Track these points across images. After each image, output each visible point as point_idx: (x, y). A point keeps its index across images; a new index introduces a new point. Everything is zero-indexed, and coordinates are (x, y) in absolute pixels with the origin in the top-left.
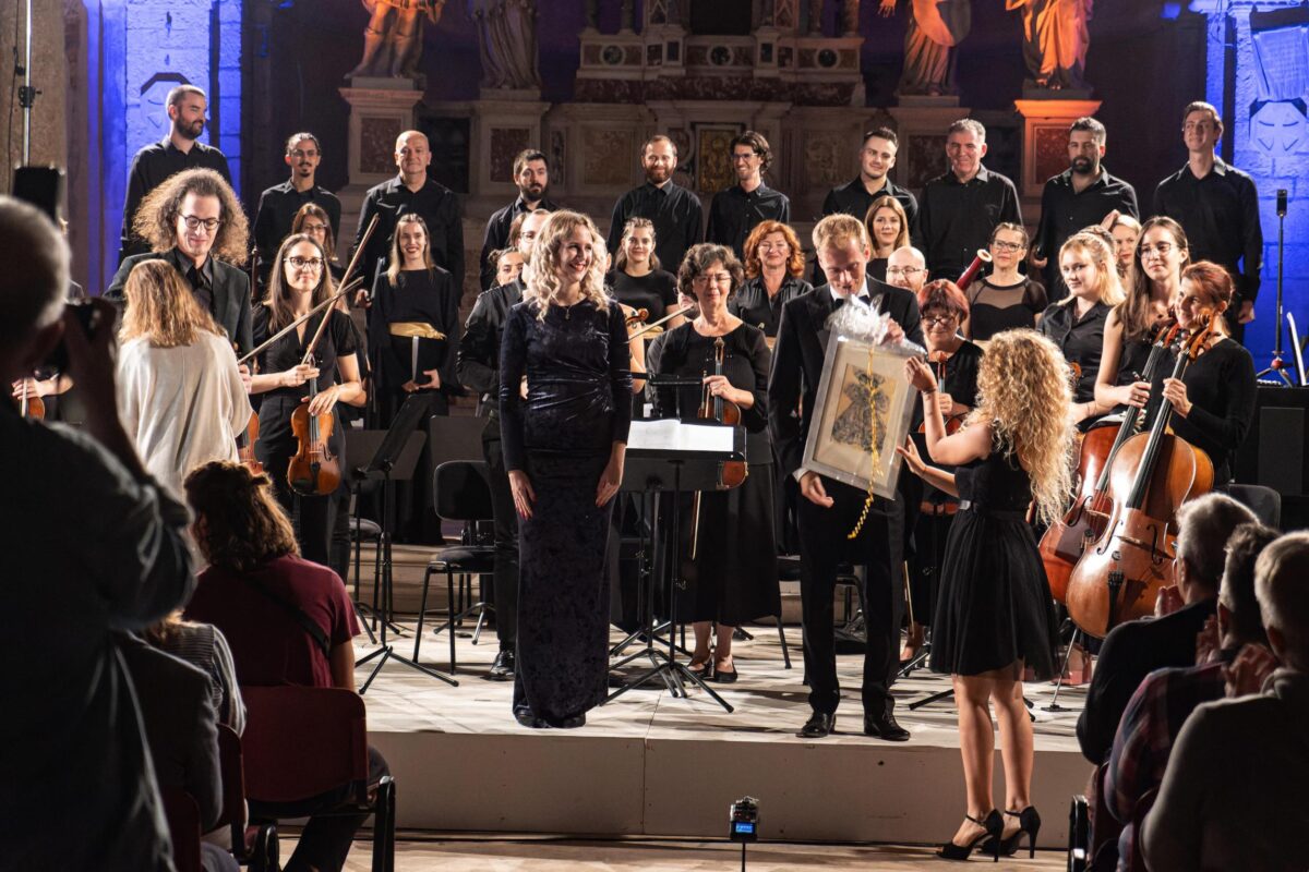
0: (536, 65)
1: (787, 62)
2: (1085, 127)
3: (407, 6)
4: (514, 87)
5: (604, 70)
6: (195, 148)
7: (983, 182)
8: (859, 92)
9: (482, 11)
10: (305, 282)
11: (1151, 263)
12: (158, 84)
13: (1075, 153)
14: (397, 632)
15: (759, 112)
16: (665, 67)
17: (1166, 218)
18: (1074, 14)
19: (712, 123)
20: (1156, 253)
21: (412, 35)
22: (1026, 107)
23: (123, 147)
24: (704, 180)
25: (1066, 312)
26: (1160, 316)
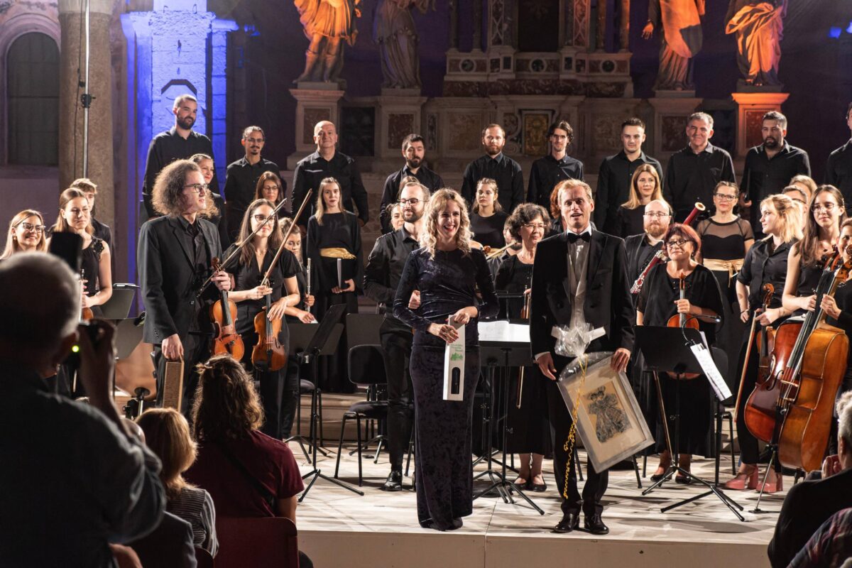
0: (418, 70)
1: (582, 69)
2: (772, 117)
3: (333, 35)
4: (404, 87)
5: (462, 75)
6: (191, 136)
7: (710, 153)
8: (630, 88)
9: (382, 38)
10: (264, 231)
11: (821, 216)
12: (173, 87)
13: (766, 134)
14: (325, 454)
15: (563, 102)
16: (503, 73)
17: (830, 186)
18: (771, 36)
19: (533, 110)
20: (824, 210)
21: (336, 54)
22: (739, 97)
23: (150, 128)
24: (528, 147)
25: (766, 246)
26: (825, 250)
